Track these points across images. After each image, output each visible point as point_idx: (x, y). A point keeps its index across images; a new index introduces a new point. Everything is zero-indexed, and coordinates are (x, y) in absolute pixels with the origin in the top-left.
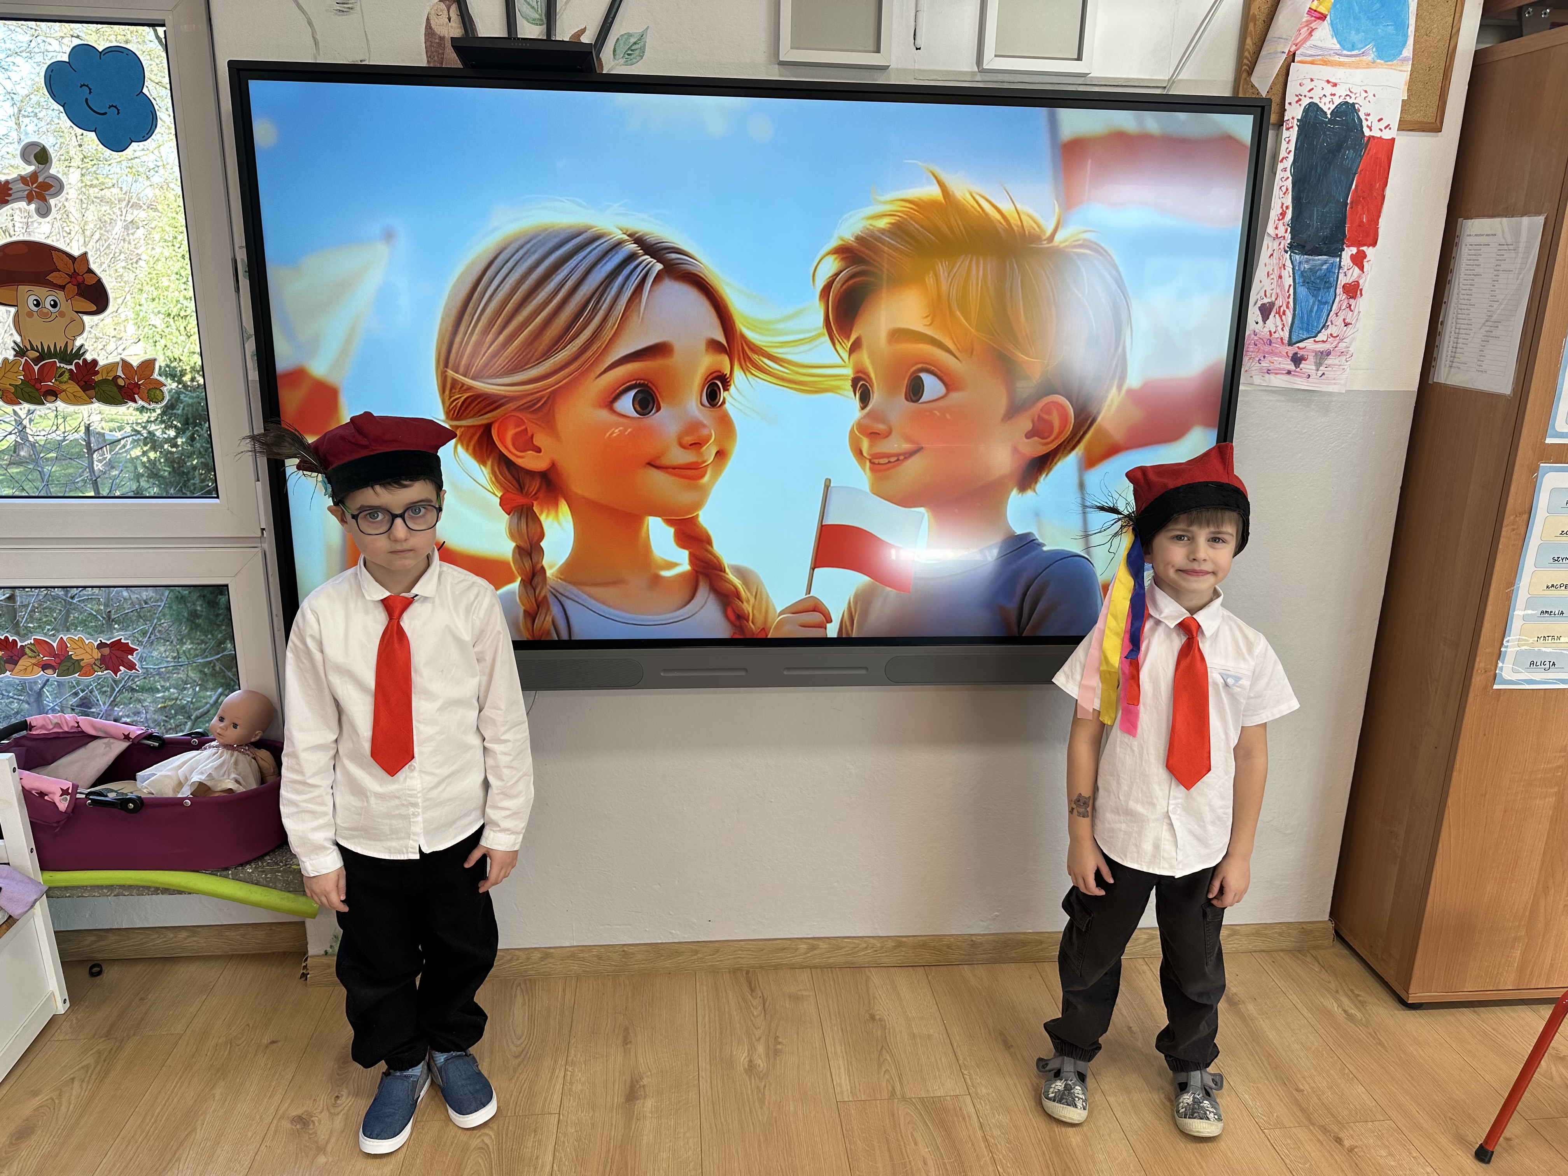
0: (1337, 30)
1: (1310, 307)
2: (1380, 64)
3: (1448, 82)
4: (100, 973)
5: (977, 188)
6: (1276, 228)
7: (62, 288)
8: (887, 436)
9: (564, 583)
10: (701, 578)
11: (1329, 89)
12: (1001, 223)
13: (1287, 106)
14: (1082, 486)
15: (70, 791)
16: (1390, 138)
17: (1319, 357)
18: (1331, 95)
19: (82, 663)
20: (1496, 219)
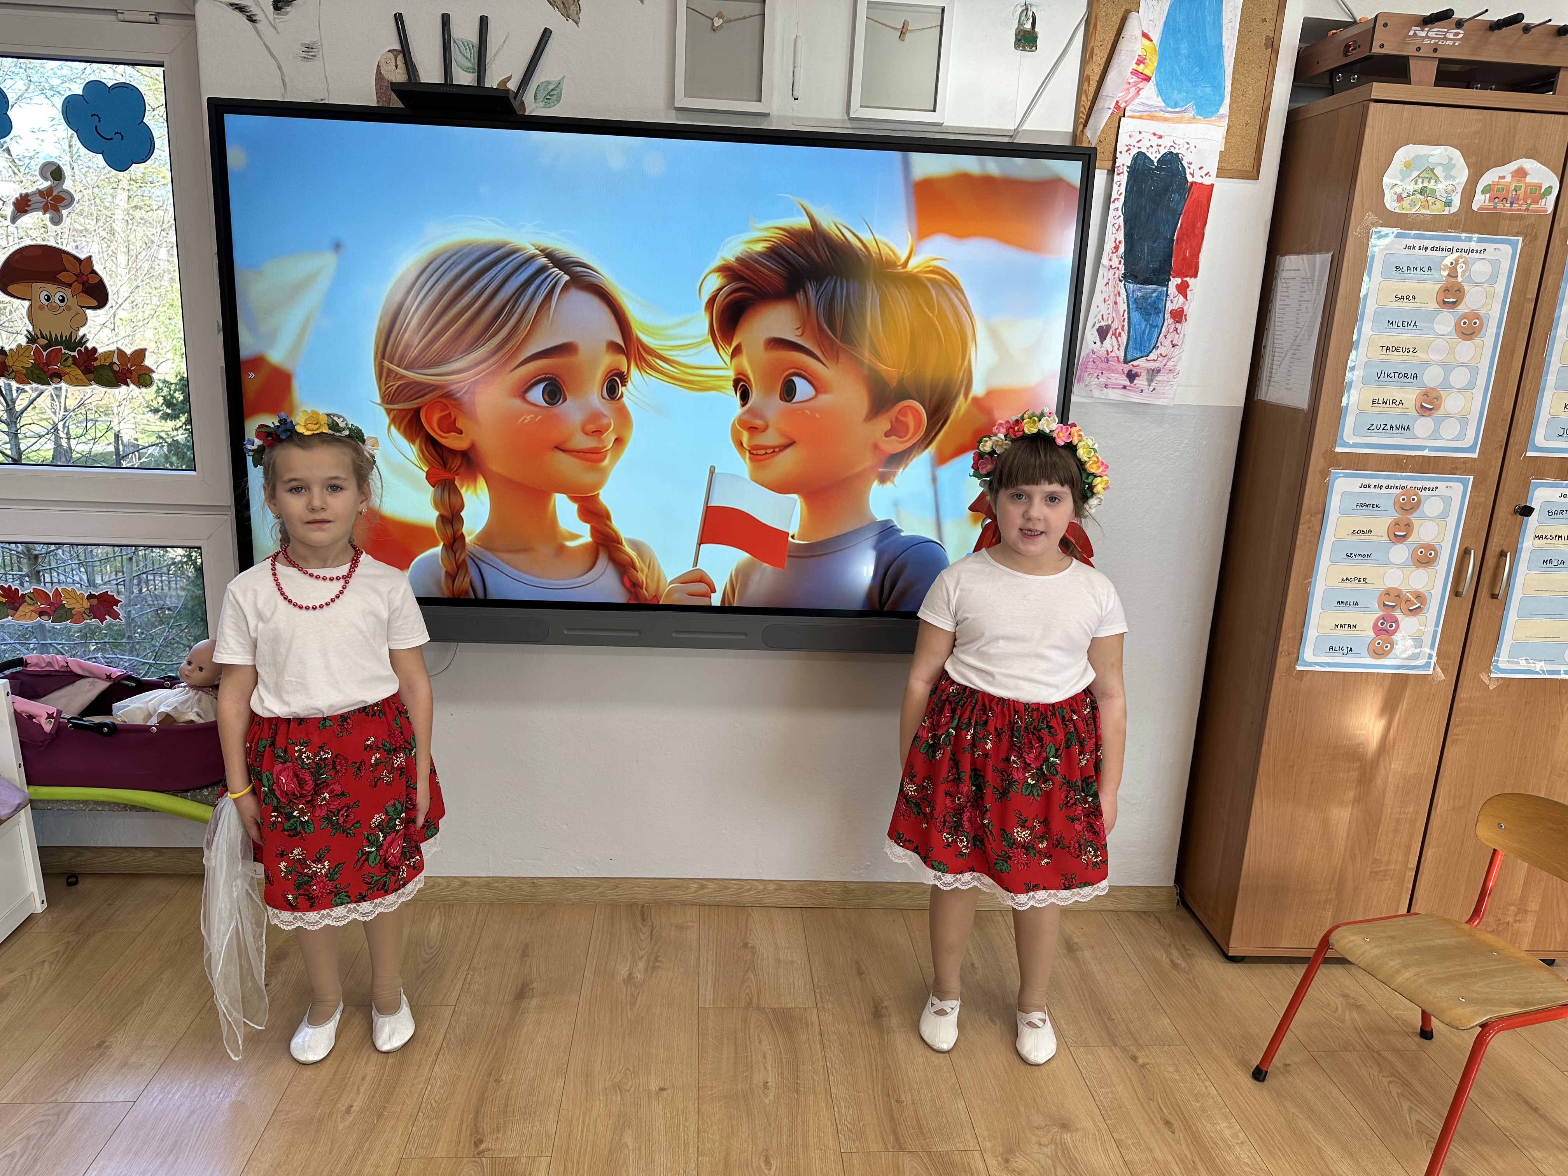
0: (1161, 90)
1: (1142, 330)
2: (1199, 120)
3: (1263, 136)
4: (75, 883)
5: (840, 221)
6: (1110, 260)
7: (70, 285)
8: (764, 431)
9: (481, 549)
10: (601, 549)
11: (1155, 141)
12: (861, 250)
13: (1118, 154)
14: (934, 480)
15: (55, 715)
16: (1210, 184)
17: (1151, 374)
18: (1158, 145)
19: (74, 612)
20: (1300, 256)
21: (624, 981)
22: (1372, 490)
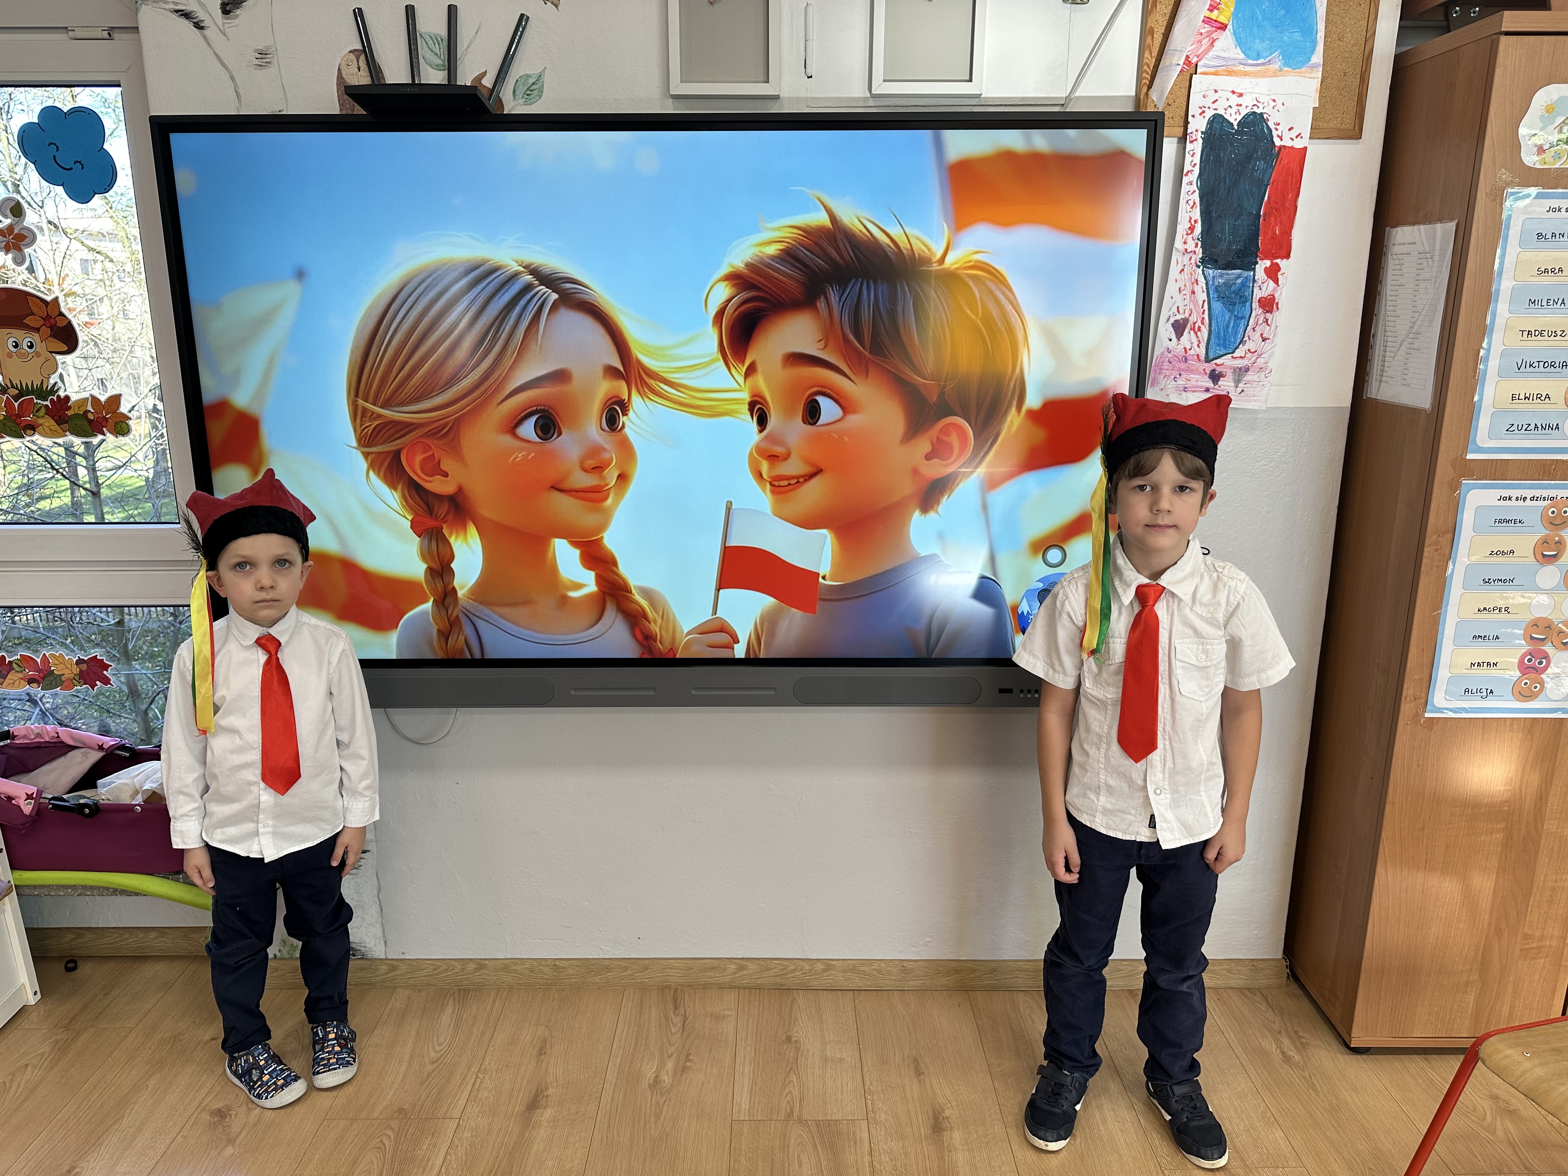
0: (1240, 39)
1: (1226, 322)
2: (1287, 71)
3: (1365, 87)
4: (74, 968)
5: (864, 214)
6: (1185, 243)
7: (37, 330)
8: (786, 459)
9: (475, 603)
10: (608, 599)
11: (1234, 100)
12: (889, 246)
13: (1190, 119)
14: (985, 507)
15: (34, 796)
16: (1302, 147)
17: (1237, 373)
18: (1237, 105)
19: (63, 678)
20: (1416, 227)
21: (650, 1085)
22: (1514, 503)
